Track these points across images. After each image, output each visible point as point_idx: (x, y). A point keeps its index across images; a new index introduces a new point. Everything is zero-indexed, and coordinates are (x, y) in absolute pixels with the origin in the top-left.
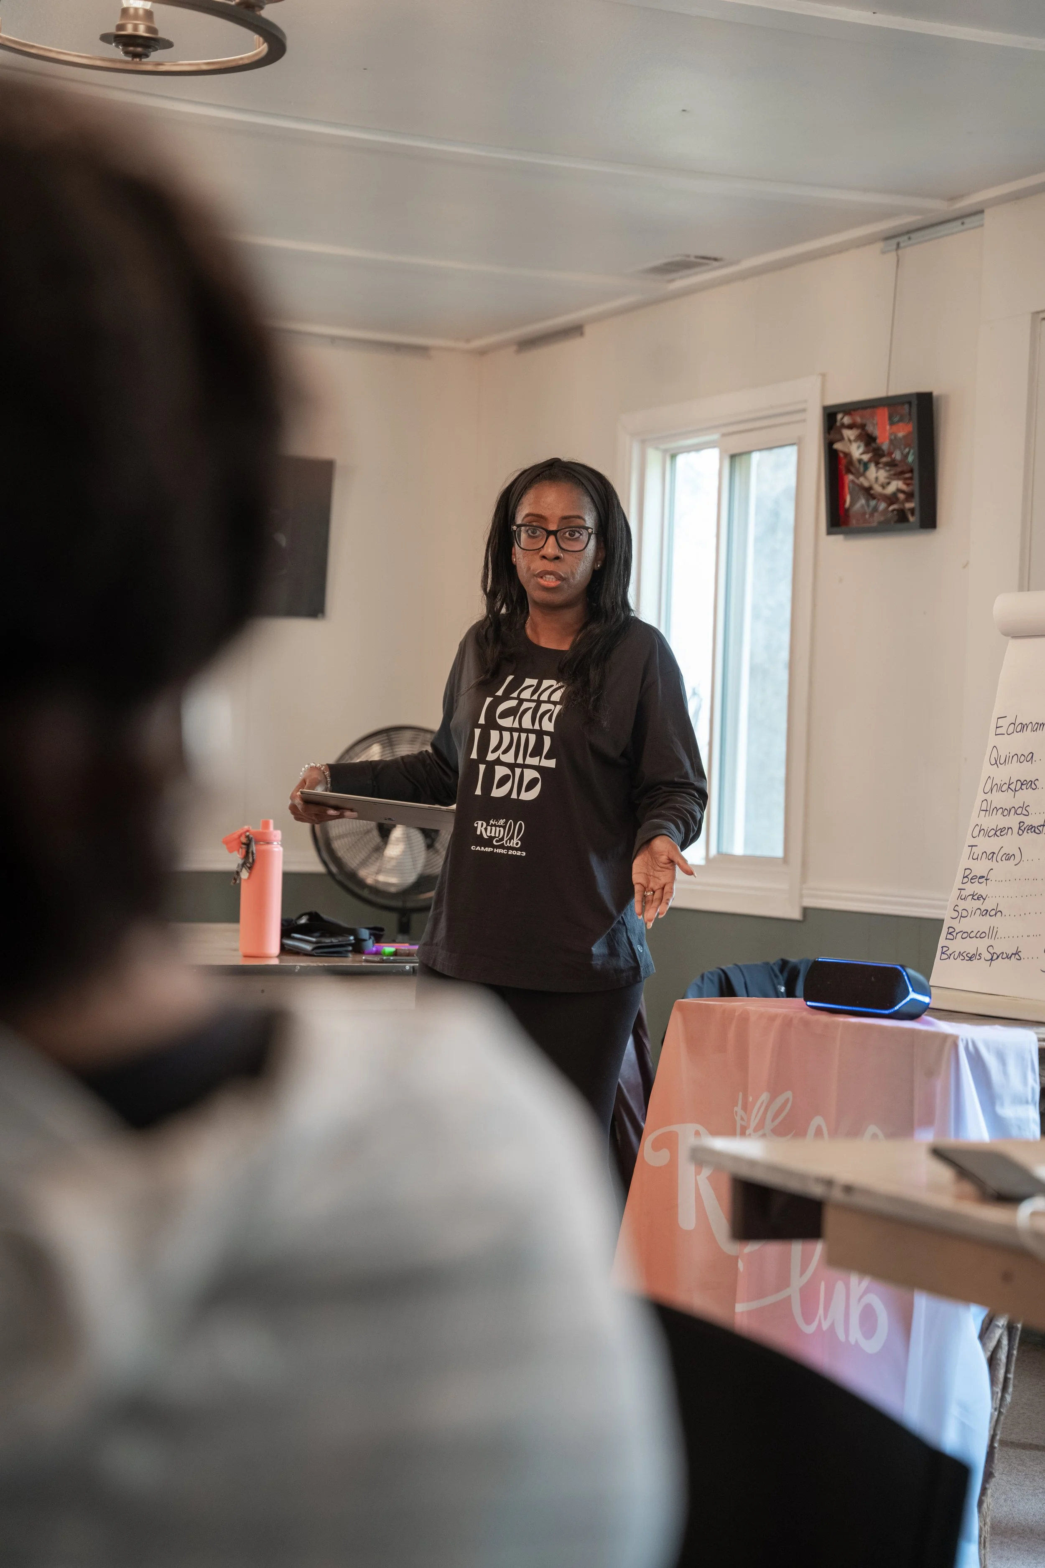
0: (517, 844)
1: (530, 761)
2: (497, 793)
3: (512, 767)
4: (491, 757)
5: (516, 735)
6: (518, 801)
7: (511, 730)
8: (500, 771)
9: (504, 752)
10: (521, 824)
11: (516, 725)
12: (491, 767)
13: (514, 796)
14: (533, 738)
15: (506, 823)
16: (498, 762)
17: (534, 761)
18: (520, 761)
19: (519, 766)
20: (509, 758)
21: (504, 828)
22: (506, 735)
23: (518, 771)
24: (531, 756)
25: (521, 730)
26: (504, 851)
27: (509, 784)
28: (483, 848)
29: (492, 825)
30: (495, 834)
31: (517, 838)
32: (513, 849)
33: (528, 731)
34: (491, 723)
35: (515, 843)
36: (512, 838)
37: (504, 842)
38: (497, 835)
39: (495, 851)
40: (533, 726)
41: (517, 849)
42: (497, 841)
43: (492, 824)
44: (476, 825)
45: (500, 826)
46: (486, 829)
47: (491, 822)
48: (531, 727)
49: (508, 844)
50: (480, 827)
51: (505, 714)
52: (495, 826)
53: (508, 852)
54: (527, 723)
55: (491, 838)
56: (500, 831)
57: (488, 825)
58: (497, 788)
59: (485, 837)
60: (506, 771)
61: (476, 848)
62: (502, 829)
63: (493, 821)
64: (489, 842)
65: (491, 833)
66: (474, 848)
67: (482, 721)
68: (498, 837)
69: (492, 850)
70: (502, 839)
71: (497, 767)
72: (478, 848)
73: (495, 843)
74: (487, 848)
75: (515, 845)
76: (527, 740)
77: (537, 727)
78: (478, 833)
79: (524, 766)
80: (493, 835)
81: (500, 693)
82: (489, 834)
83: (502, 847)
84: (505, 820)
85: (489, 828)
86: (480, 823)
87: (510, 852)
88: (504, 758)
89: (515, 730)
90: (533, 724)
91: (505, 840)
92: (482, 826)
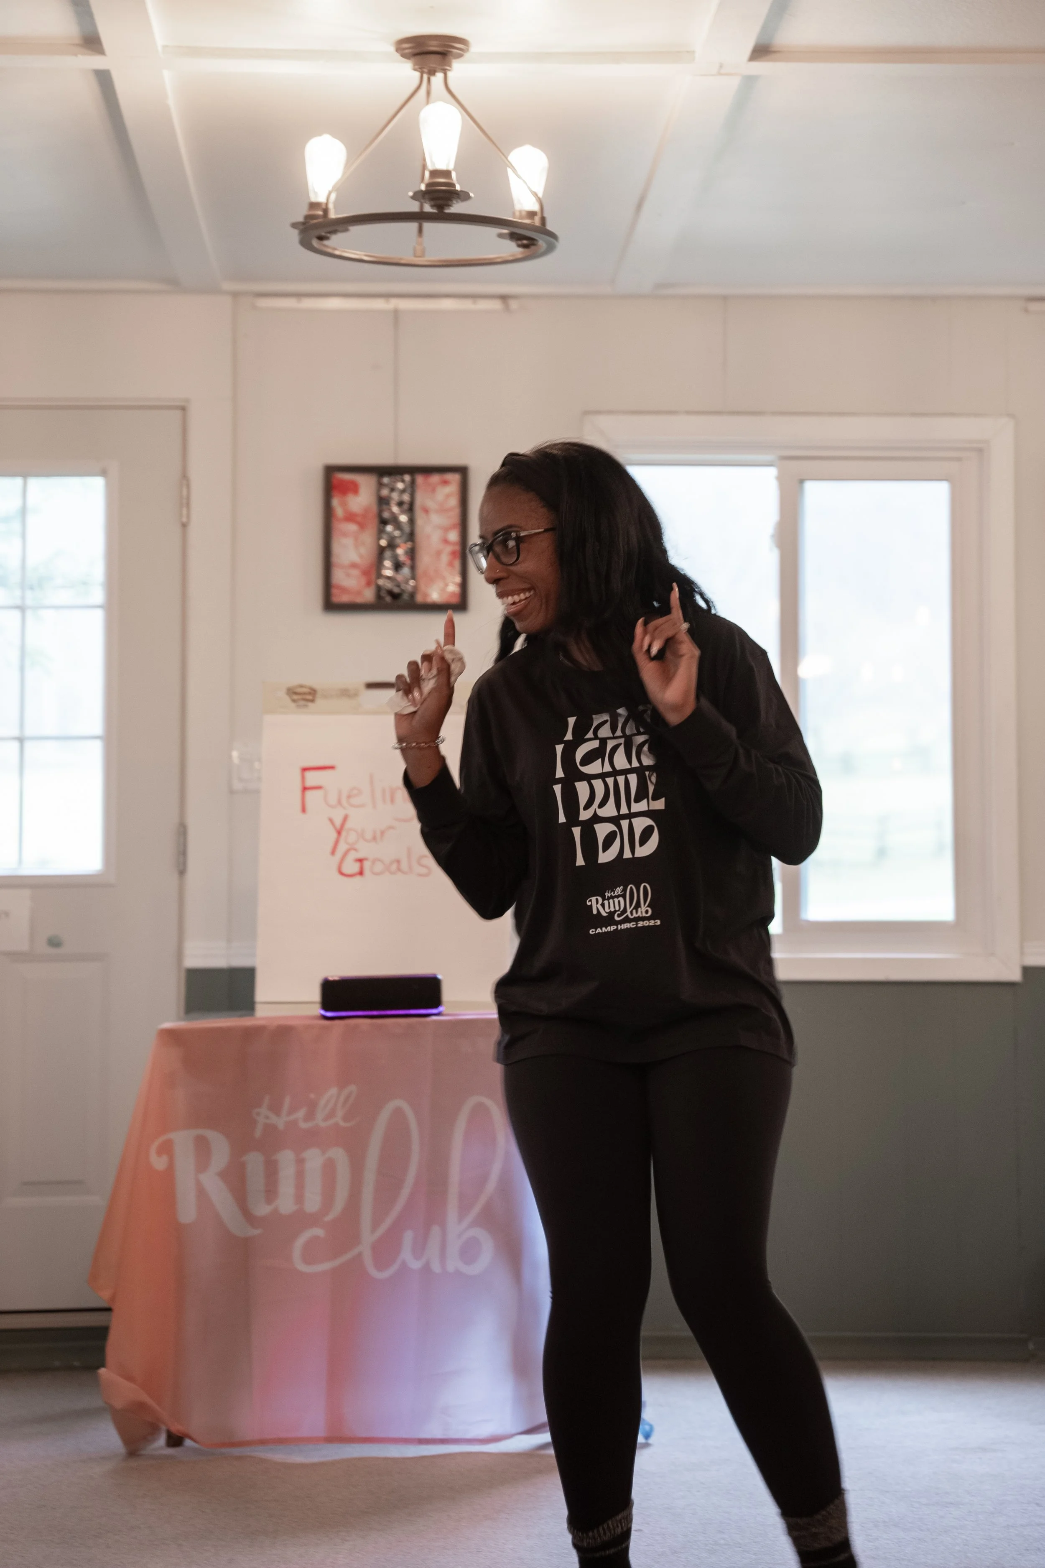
0: (647, 912)
1: (636, 807)
2: (605, 857)
3: (615, 821)
4: (585, 815)
5: (610, 781)
6: (634, 860)
7: (603, 776)
8: (602, 830)
9: (601, 805)
10: (645, 887)
11: (608, 768)
12: (588, 828)
13: (627, 854)
14: (633, 779)
15: (625, 890)
16: (596, 819)
17: (642, 806)
18: (624, 810)
19: (624, 817)
20: (609, 810)
21: (624, 896)
22: (598, 784)
23: (625, 824)
24: (637, 800)
25: (615, 773)
26: (631, 925)
27: (618, 841)
28: (604, 929)
29: (609, 899)
30: (614, 907)
31: (645, 903)
32: (643, 919)
33: (625, 772)
34: (573, 775)
35: (644, 911)
36: (638, 906)
37: (628, 913)
38: (617, 908)
39: (619, 928)
40: (631, 765)
41: (648, 919)
42: (619, 916)
43: (608, 896)
44: (589, 904)
45: (618, 897)
46: (603, 905)
47: (607, 894)
48: (628, 766)
49: (635, 915)
50: (595, 904)
51: (588, 759)
52: (612, 897)
53: (637, 924)
54: (621, 761)
55: (611, 914)
56: (619, 902)
57: (604, 899)
58: (604, 850)
59: (604, 914)
60: (610, 827)
61: (596, 931)
62: (621, 899)
63: (608, 892)
64: (609, 919)
65: (609, 908)
66: (592, 931)
67: (560, 773)
68: (619, 911)
69: (615, 927)
70: (625, 911)
71: (596, 826)
72: (599, 930)
73: (617, 918)
74: (609, 928)
75: (644, 915)
76: (627, 783)
77: (635, 764)
78: (595, 912)
79: (630, 816)
80: (612, 909)
81: (569, 736)
82: (608, 910)
83: (627, 920)
84: (622, 887)
85: (606, 902)
86: (594, 899)
87: (640, 924)
88: (602, 813)
89: (608, 774)
90: (630, 762)
91: (629, 910)
92: (597, 903)
